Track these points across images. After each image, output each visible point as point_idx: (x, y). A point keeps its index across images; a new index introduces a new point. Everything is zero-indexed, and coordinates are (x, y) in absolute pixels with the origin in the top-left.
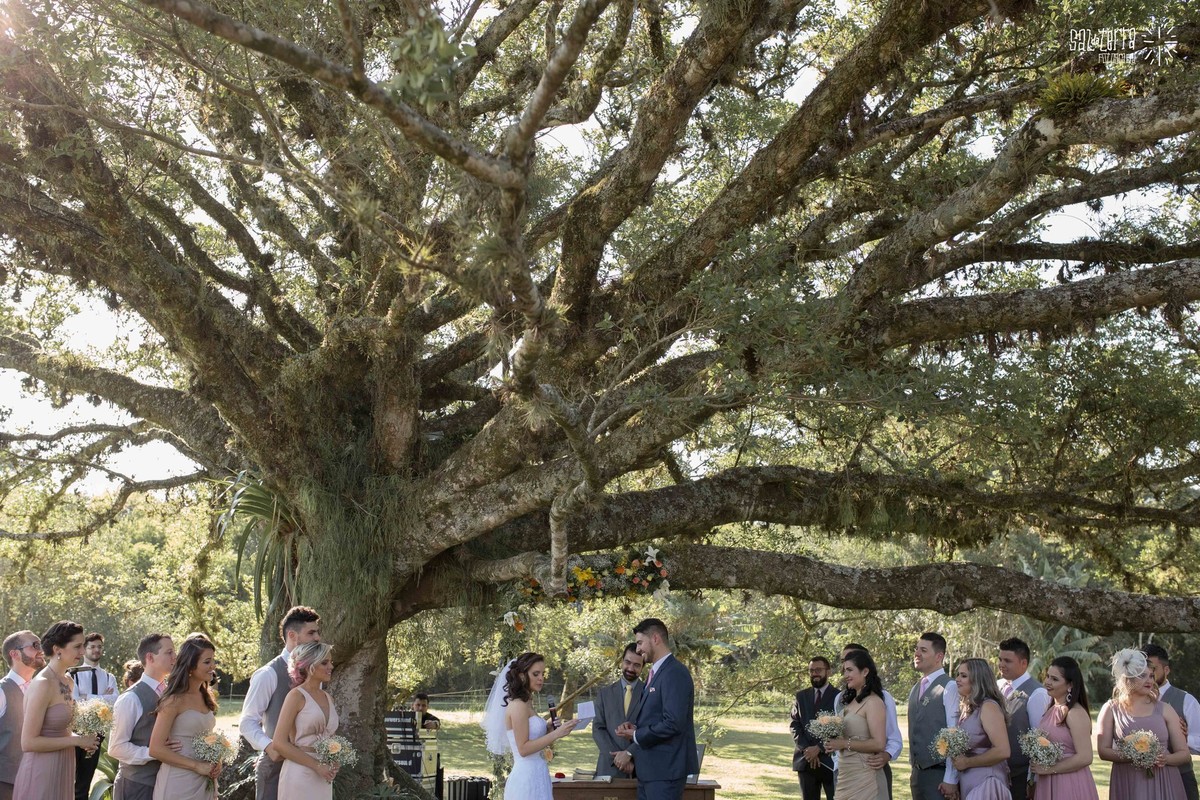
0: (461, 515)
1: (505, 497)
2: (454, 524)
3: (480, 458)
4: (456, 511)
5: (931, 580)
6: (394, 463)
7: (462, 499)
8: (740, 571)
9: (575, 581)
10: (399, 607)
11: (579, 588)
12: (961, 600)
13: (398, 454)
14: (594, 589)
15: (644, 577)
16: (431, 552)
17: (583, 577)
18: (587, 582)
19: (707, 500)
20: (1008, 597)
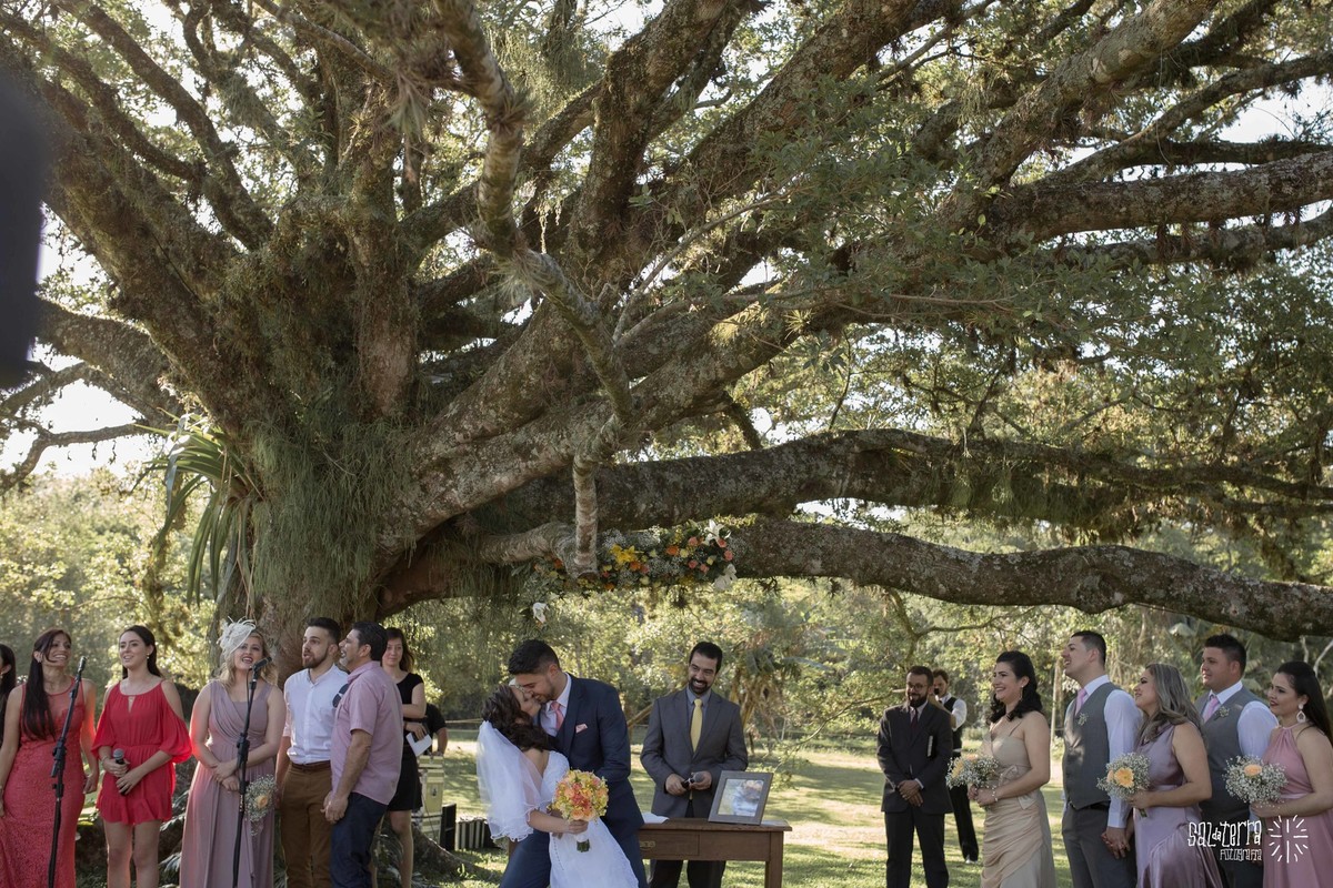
0: (465, 474)
1: (523, 451)
2: (456, 486)
3: (492, 399)
4: (459, 469)
5: (1070, 568)
6: (384, 409)
7: (466, 453)
8: (827, 553)
9: (613, 563)
10: (388, 597)
11: (618, 573)
12: (1108, 594)
13: (389, 399)
14: (638, 574)
15: (703, 560)
16: (427, 523)
17: (623, 558)
18: (628, 565)
19: (789, 470)
20: (1168, 591)
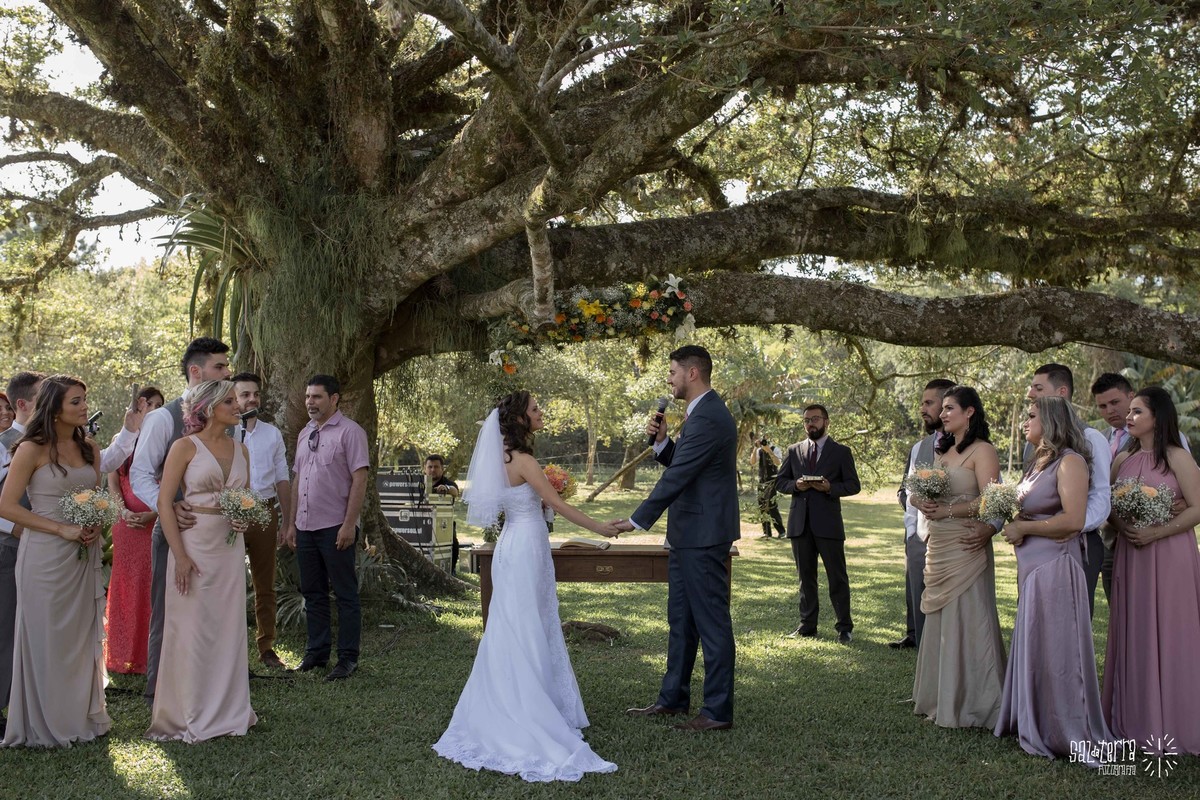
0: (439, 238)
1: (490, 214)
2: (431, 249)
3: (459, 166)
4: (433, 233)
5: (1012, 310)
6: (367, 181)
7: (439, 218)
8: (780, 302)
9: (580, 315)
10: (384, 354)
11: (585, 325)
12: (1048, 333)
13: (370, 171)
14: (604, 326)
15: (664, 311)
16: (408, 285)
17: (589, 311)
18: (594, 317)
19: (750, 229)
20: (1107, 330)
